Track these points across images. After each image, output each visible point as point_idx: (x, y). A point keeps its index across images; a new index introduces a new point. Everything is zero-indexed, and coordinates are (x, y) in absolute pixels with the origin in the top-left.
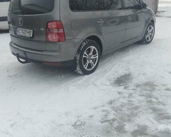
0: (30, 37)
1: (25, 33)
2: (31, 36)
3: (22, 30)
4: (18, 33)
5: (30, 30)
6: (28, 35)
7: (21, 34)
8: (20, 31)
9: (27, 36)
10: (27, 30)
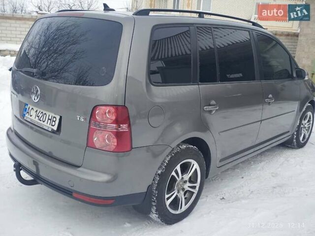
0: (52, 129)
1: (41, 119)
2: (55, 128)
3: (37, 111)
4: (27, 115)
5: (54, 115)
6: (48, 125)
7: (33, 118)
8: (33, 113)
9: (44, 127)
10: (48, 113)
